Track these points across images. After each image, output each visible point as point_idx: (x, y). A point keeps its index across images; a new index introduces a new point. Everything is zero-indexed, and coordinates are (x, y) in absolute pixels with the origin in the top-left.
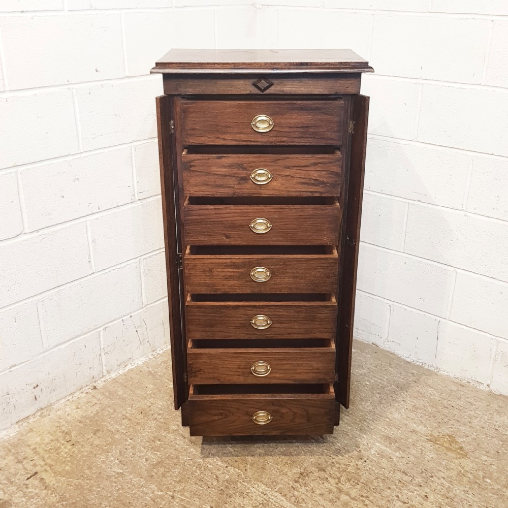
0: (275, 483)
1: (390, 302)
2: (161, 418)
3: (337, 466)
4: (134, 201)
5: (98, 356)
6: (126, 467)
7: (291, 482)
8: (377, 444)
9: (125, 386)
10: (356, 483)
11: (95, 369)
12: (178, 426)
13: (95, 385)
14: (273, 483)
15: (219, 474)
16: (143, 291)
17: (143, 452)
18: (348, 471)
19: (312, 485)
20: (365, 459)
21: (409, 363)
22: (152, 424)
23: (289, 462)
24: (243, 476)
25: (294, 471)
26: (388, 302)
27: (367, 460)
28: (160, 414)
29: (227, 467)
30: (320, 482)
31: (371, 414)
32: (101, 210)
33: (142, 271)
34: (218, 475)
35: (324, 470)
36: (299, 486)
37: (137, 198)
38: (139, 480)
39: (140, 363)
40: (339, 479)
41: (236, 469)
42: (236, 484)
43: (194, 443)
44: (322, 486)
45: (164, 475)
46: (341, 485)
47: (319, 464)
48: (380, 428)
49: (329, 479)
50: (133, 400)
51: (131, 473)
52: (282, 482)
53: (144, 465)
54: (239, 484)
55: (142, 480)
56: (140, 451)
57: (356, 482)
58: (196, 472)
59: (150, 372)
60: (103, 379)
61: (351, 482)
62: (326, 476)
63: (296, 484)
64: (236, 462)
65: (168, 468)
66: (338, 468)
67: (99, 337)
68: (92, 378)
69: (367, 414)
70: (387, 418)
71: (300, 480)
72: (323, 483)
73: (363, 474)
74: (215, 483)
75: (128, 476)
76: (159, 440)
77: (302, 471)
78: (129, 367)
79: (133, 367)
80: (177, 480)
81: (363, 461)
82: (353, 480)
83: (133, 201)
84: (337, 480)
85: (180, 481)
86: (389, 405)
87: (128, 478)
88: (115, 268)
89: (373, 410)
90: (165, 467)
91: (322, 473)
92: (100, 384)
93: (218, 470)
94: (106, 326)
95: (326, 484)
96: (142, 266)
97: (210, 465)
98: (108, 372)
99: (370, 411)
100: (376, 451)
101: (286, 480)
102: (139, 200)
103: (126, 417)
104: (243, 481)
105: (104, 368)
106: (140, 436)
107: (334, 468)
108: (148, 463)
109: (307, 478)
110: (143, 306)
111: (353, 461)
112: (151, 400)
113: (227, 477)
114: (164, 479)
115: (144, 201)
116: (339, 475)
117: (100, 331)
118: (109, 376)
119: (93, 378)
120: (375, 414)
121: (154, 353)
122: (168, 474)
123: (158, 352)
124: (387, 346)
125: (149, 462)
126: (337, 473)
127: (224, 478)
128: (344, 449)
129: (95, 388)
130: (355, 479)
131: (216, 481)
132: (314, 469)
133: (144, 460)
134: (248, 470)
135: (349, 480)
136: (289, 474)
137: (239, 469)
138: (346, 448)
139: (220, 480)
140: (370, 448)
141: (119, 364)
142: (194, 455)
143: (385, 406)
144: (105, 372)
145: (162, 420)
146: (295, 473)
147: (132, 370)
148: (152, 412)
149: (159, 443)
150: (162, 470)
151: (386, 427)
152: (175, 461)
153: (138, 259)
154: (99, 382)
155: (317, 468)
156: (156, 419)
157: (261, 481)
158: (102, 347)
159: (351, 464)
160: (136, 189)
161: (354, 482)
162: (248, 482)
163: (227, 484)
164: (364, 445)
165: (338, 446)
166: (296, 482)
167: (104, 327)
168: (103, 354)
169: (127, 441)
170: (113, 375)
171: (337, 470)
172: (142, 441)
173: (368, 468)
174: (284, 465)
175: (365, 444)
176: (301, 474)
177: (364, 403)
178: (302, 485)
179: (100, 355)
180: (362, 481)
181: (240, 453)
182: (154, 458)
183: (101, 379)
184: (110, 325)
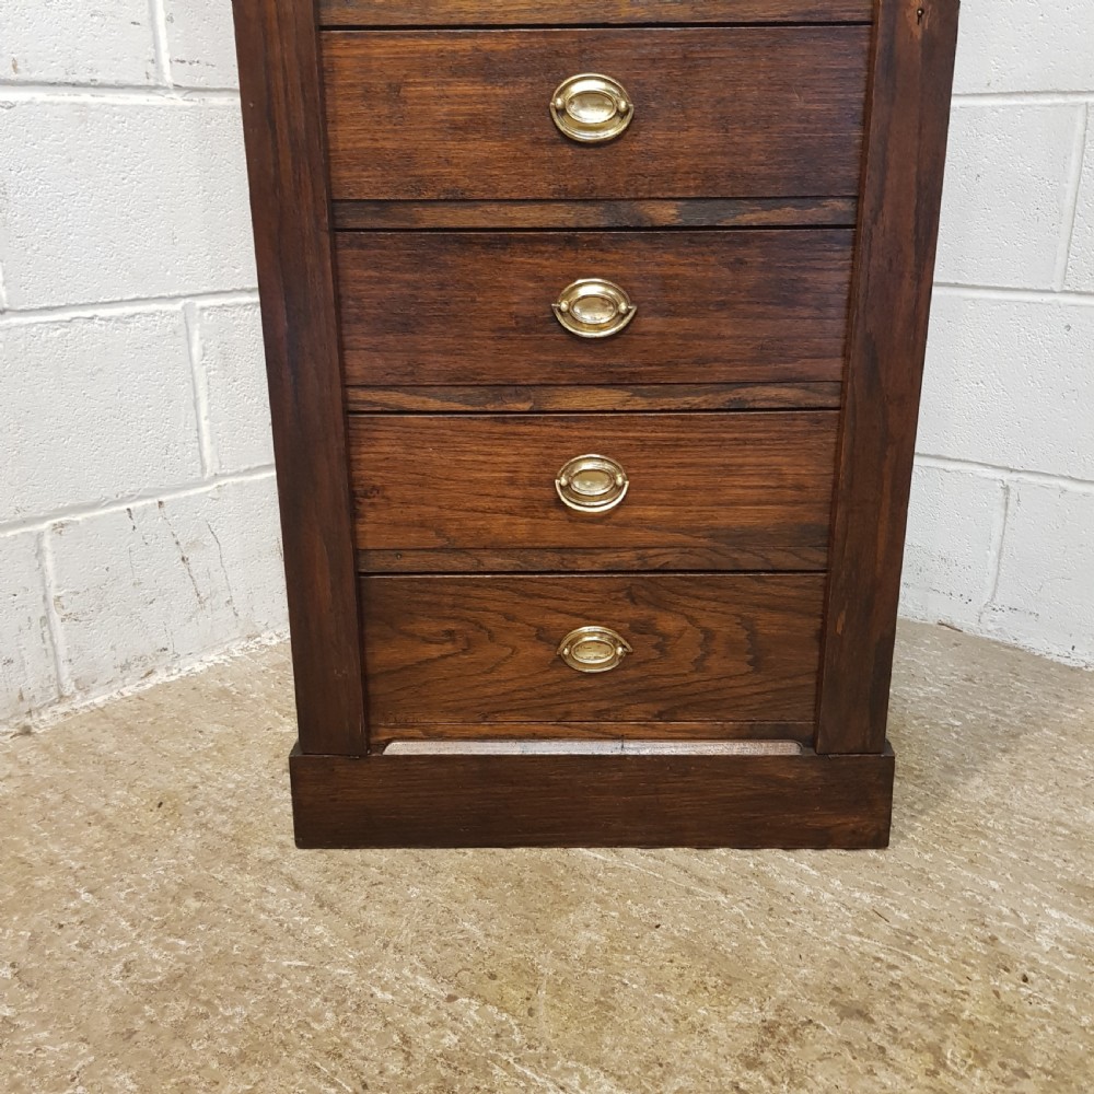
0: (658, 1071)
1: (1006, 476)
2: (224, 823)
3: (916, 996)
4: (157, 87)
5: (36, 622)
6: (35, 996)
7: (726, 1067)
8: (1054, 914)
9: (129, 729)
10: (1016, 1071)
11: (28, 667)
12: (282, 846)
13: (28, 721)
14: (648, 1067)
15: (420, 1027)
16: (204, 424)
17: (123, 937)
18: (965, 1015)
19: (820, 1078)
20: (1024, 969)
21: (1072, 669)
22: (190, 840)
23: (711, 981)
24: (517, 1038)
25: (735, 1016)
26: (998, 475)
27: (1032, 975)
28: (223, 810)
29: (451, 999)
30: (858, 1066)
31: (997, 811)
32: (24, 76)
33: (196, 350)
34: (412, 1033)
35: (862, 1014)
36: (766, 1084)
37: (169, 79)
38: (72, 1052)
39: (198, 667)
40: (936, 1051)
41: (489, 1008)
42: (488, 1074)
43: (331, 907)
44: (866, 1083)
45: (180, 1032)
46: (953, 1081)
47: (837, 989)
48: (1045, 857)
49: (892, 1051)
50: (142, 767)
51: (44, 1024)
52: (689, 1064)
53: (113, 989)
54: (497, 1071)
55: (83, 1049)
56: (113, 935)
57: (1015, 1064)
58: (318, 1017)
59: (225, 692)
60: (61, 709)
61: (993, 1065)
62: (876, 1038)
63: (751, 1075)
64: (493, 977)
65: (208, 1003)
66: (922, 1006)
67: (39, 553)
68: (17, 695)
69: (982, 812)
70: (1060, 824)
71: (767, 1056)
72: (870, 1072)
73: (1033, 1033)
74: (394, 1068)
75: (29, 1031)
76: (198, 896)
77: (770, 1016)
78: (160, 677)
79: (173, 678)
80: (234, 1050)
81: (1016, 976)
82: (997, 1056)
83: (152, 82)
84: (928, 1057)
85: (242, 1056)
86: (1051, 783)
87: (28, 1040)
88: (89, 313)
89: (997, 799)
90: (195, 999)
91: (857, 1027)
92: (45, 721)
93: (416, 1010)
94: (63, 519)
95: (884, 1076)
96: (196, 336)
97: (384, 989)
98: (83, 686)
99: (991, 806)
100: (1058, 940)
101: (706, 1055)
102: (177, 87)
103: (100, 819)
104: (518, 1061)
105: (65, 669)
106: (128, 878)
107: (904, 1007)
108: (129, 980)
109: (792, 1048)
110: (207, 476)
111: (976, 977)
112: (207, 768)
113: (450, 1040)
114: (178, 1046)
115: (196, 97)
116: (931, 1036)
117: (40, 535)
118: (83, 699)
119: (21, 698)
120: (1010, 811)
121: (251, 644)
122: (201, 1027)
123: (267, 642)
124: (991, 627)
125: (134, 976)
126: (920, 1026)
127: (435, 1044)
128: (928, 931)
129: (27, 731)
130: (1008, 1053)
131: (401, 1057)
132: (819, 1009)
133: (118, 967)
134: (542, 1012)
135: (982, 1059)
136: (717, 1028)
137: (502, 1009)
138: (935, 928)
139: (419, 1056)
140: (1031, 929)
141: (120, 661)
142: (323, 951)
143: (1041, 789)
144: (69, 688)
145: (226, 830)
146: (740, 1026)
147: (167, 686)
148: (199, 803)
149: (193, 904)
150: (178, 1009)
151: (1068, 854)
152: (243, 972)
153: (178, 306)
154: (44, 717)
155: (833, 1003)
156: (204, 825)
157: (597, 1062)
158: (53, 594)
159: (975, 991)
160: (163, 44)
161: (1003, 1065)
162: (537, 1064)
163: (443, 1073)
164: (1000, 917)
165: (901, 921)
166: (752, 1064)
167: (56, 521)
168: (56, 617)
169: (75, 895)
170: (99, 699)
171: (915, 1011)
172: (131, 897)
173: (1045, 1007)
174: (691, 992)
175: (1006, 911)
176: (770, 1029)
177: (960, 779)
178: (778, 1078)
179: (45, 620)
180: (1038, 1060)
181: (508, 944)
182: (158, 960)
183: (53, 708)
184: (79, 518)
